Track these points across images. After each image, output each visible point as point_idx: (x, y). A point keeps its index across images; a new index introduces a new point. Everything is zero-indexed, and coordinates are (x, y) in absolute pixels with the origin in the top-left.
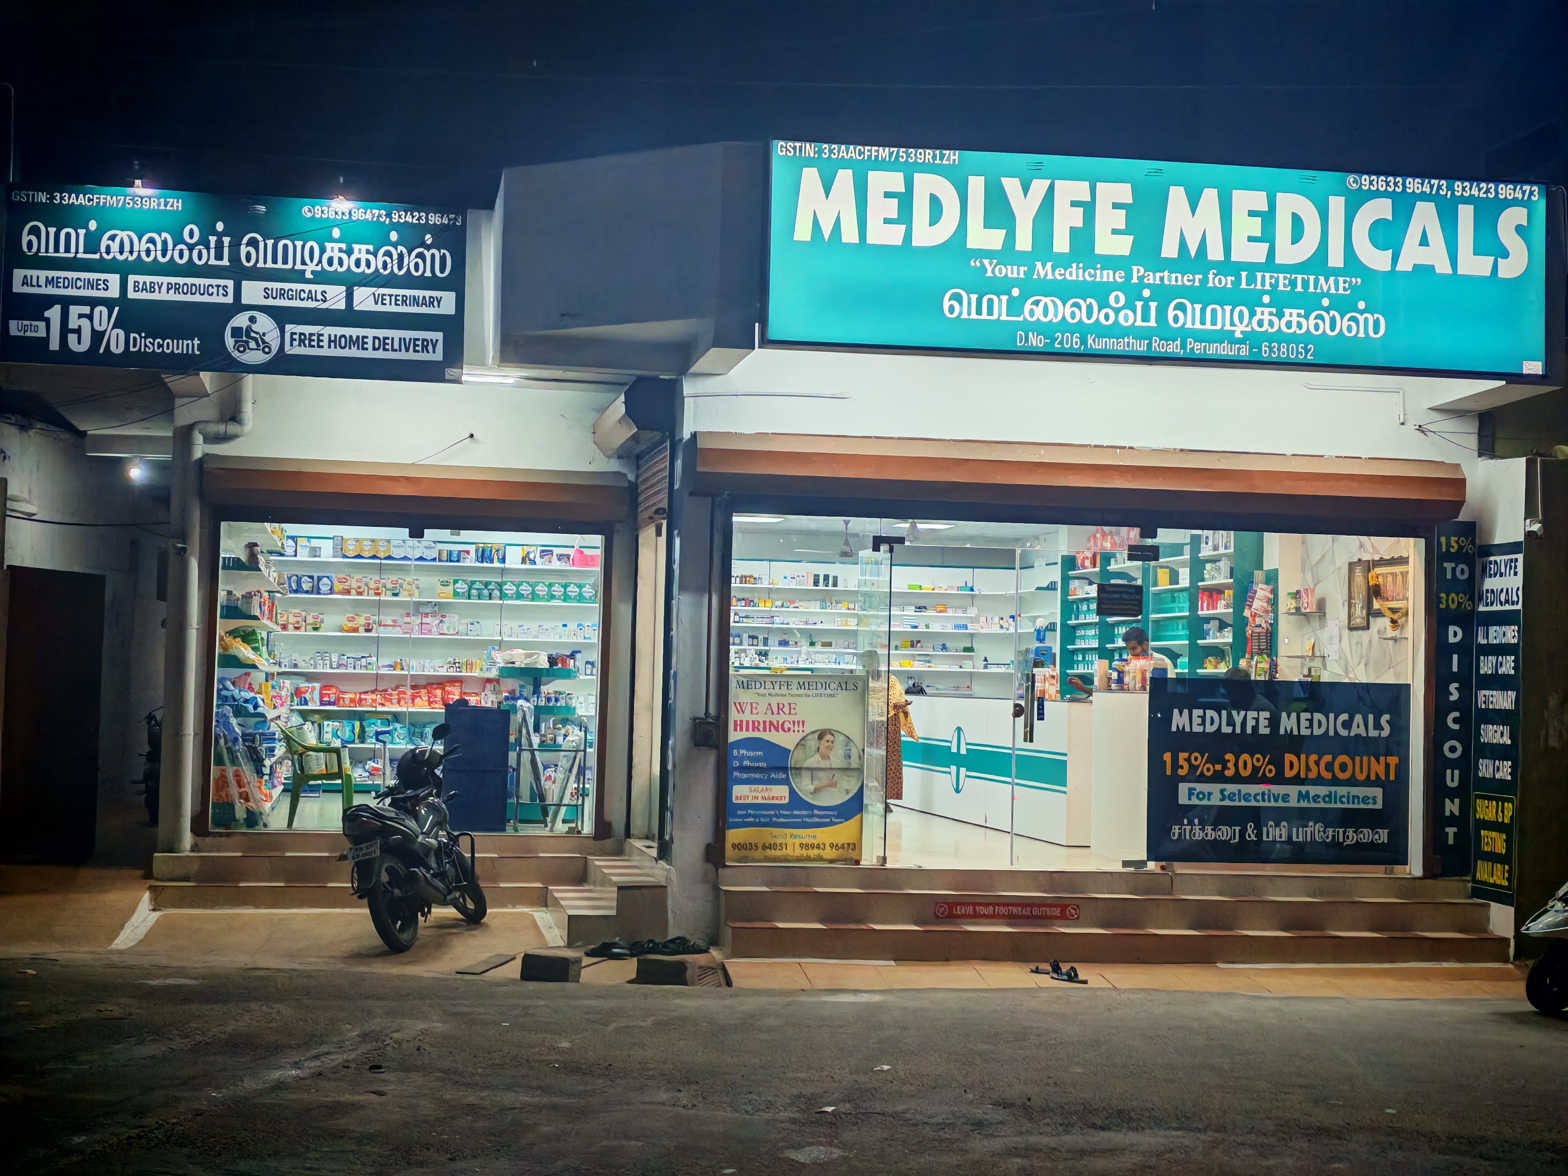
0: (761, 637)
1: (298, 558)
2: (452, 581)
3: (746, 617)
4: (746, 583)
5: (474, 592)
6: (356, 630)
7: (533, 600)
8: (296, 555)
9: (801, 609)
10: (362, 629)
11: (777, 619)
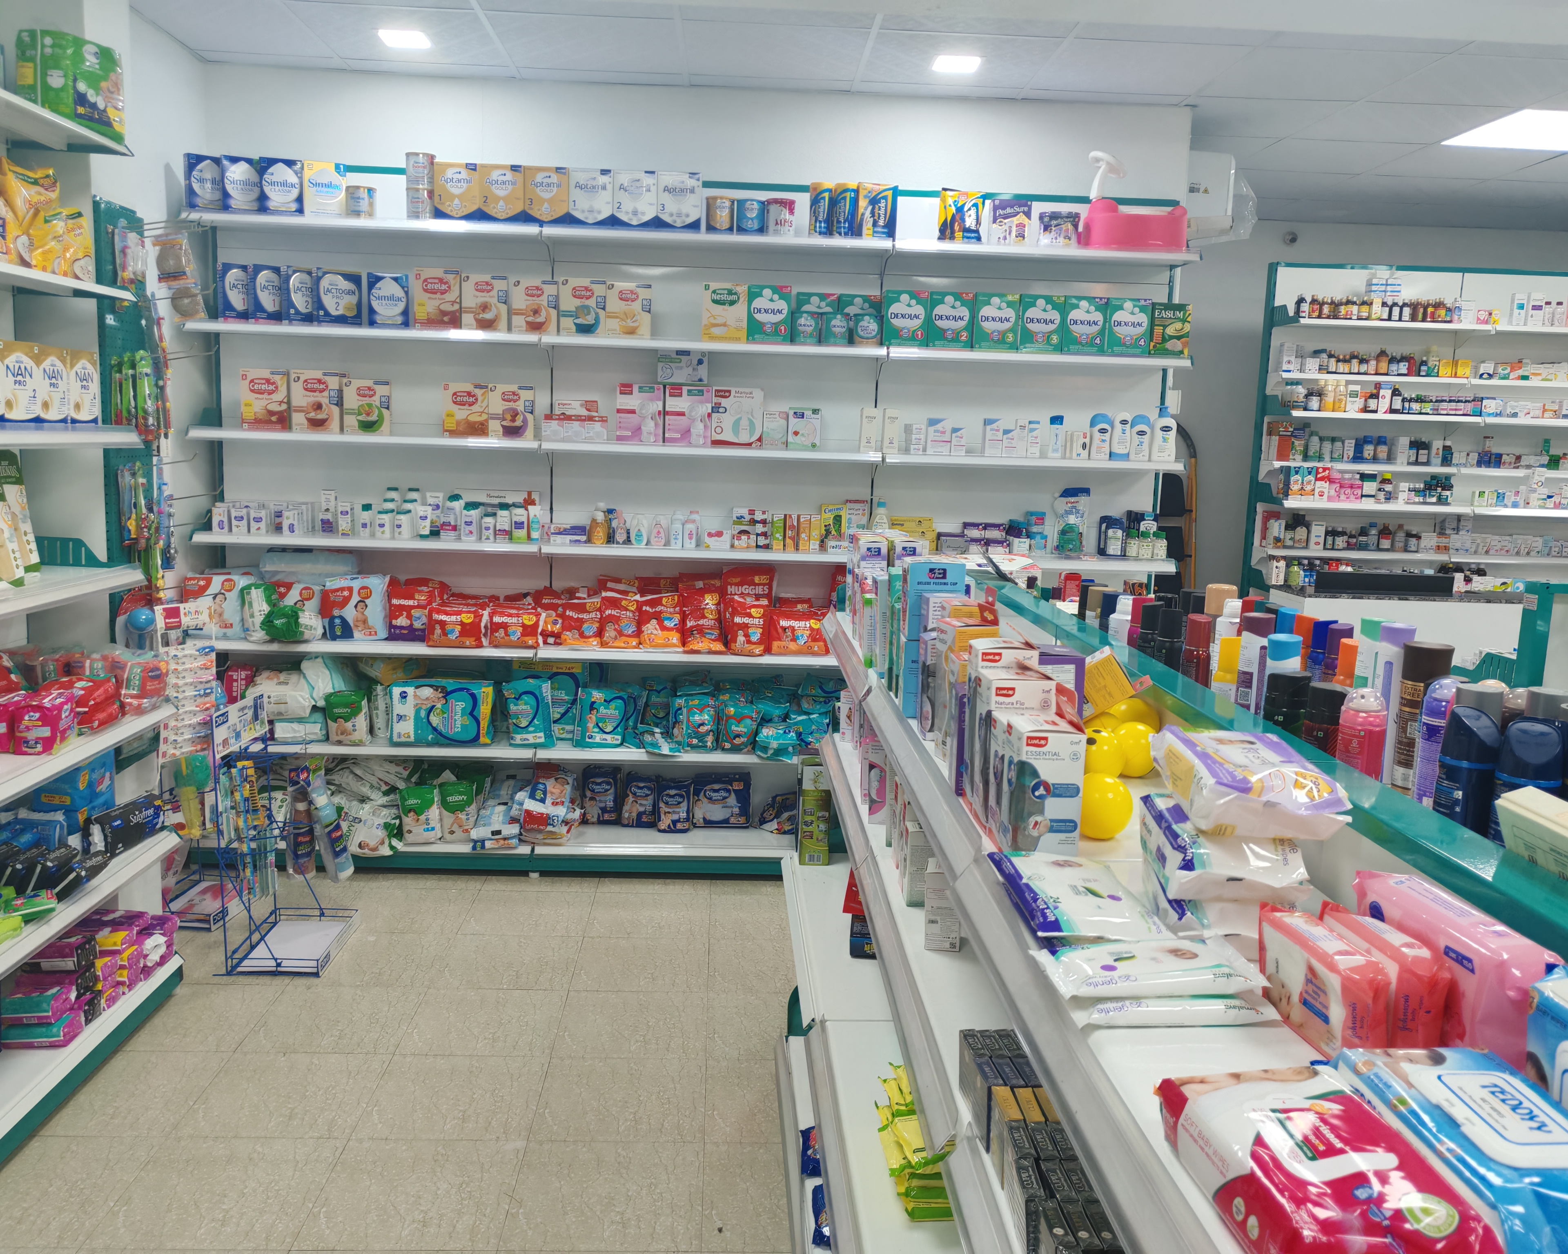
0: (1437, 445)
1: (309, 219)
2: (742, 289)
3: (1420, 400)
4: (1424, 320)
5: (806, 323)
6: (479, 429)
7: (971, 345)
8: (300, 211)
9: (1534, 382)
10: (495, 426)
11: (1490, 406)
